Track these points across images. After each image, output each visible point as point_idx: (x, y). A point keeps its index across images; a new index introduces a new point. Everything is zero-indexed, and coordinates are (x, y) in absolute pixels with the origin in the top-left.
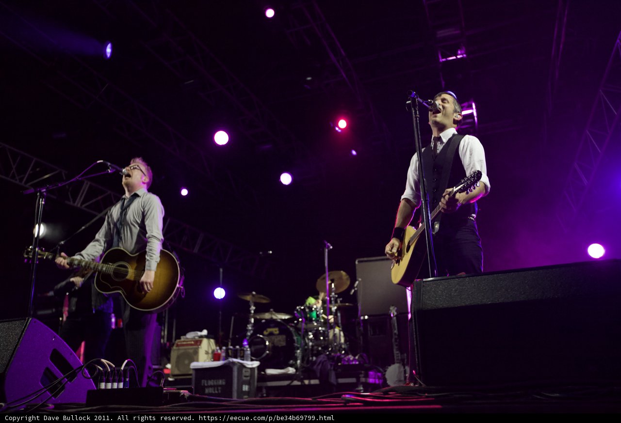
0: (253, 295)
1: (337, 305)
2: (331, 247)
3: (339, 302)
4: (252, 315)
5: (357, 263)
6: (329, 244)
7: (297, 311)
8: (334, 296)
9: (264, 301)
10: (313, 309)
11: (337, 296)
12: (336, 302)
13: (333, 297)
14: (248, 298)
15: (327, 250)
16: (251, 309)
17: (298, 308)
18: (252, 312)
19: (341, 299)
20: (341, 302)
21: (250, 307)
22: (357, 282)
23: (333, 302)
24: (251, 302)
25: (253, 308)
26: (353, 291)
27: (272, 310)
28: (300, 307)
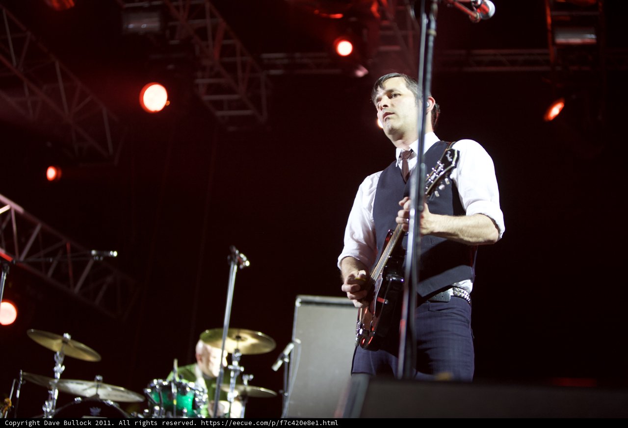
0: (65, 342)
1: (242, 388)
2: (247, 264)
3: (246, 382)
4: (56, 381)
5: (298, 303)
6: (242, 256)
7: (153, 388)
8: (238, 368)
9: (89, 358)
10: (188, 389)
11: (242, 369)
12: (239, 381)
13: (235, 371)
14: (55, 345)
15: (234, 269)
16: (55, 369)
17: (155, 381)
18: (58, 375)
19: (251, 377)
20: (250, 383)
21: (54, 364)
22: (291, 347)
23: (232, 381)
24: (58, 353)
25: (59, 369)
26: (280, 363)
27: (99, 378)
28: (161, 381)
